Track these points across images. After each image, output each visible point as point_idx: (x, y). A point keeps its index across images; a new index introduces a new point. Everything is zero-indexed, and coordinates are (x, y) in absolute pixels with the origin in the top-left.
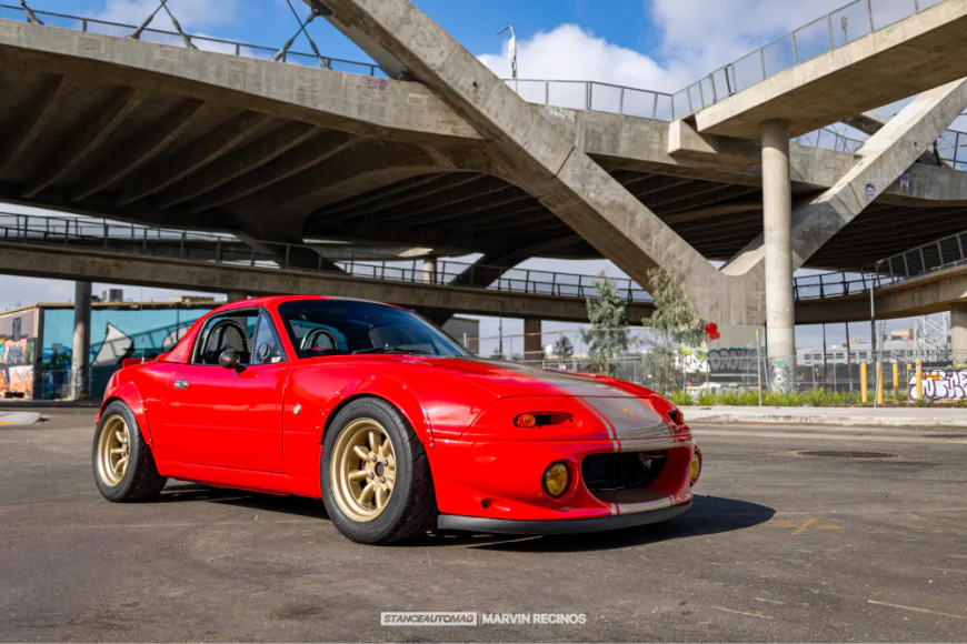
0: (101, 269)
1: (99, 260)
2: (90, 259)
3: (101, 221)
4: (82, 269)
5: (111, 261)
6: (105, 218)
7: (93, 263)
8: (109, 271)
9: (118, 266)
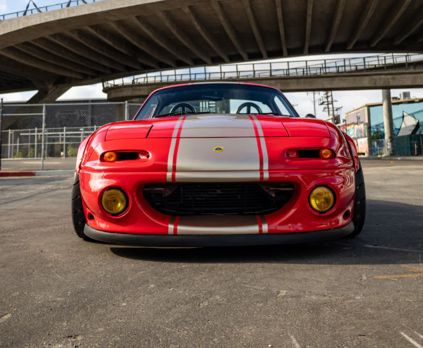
0: (385, 82)
1: (383, 77)
2: (378, 77)
3: (391, 54)
4: (375, 83)
5: (390, 77)
6: (392, 53)
7: (380, 79)
8: (389, 82)
9: (394, 79)
